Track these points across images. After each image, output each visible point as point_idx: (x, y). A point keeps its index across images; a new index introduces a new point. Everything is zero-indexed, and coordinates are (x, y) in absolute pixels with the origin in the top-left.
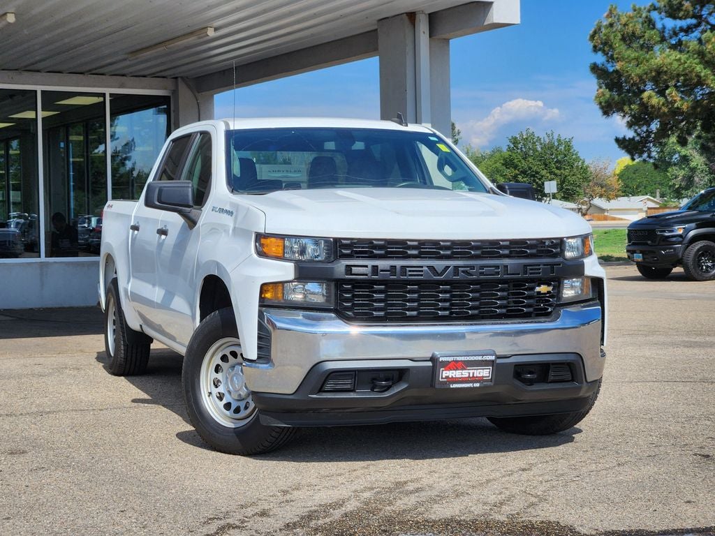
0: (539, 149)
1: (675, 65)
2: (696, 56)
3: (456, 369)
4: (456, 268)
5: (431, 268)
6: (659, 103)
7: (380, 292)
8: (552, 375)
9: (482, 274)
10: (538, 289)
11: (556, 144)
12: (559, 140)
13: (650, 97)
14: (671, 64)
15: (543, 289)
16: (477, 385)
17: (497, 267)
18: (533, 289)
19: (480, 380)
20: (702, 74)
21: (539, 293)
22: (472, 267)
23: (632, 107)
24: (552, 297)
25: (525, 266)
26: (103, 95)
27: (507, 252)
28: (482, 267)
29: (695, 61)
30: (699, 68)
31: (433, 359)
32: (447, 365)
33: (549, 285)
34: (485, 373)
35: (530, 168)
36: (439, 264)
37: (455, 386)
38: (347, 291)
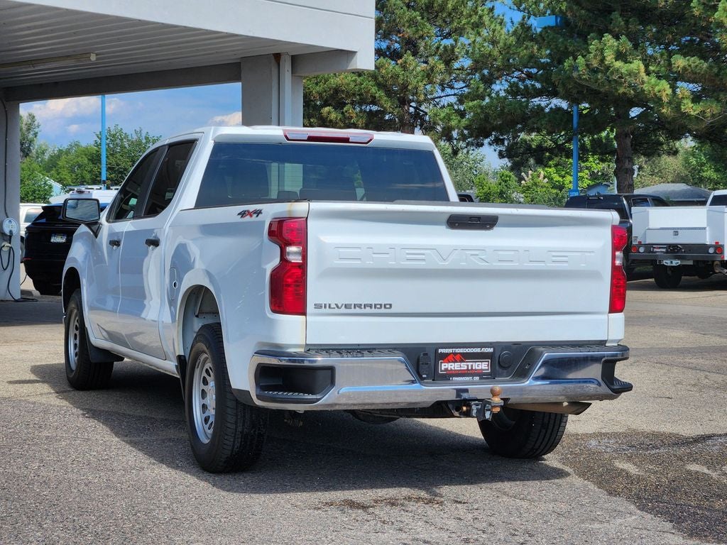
0: (127, 146)
1: (352, 85)
2: (370, 79)
6: (336, 118)
11: (144, 141)
12: (147, 138)
13: (329, 113)
14: (348, 84)
20: (377, 95)
23: (312, 120)
29: (371, 83)
30: (374, 89)
35: (118, 165)
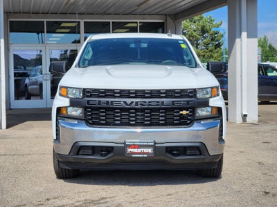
3: (135, 148)
4: (137, 103)
5: (125, 102)
7: (103, 112)
8: (188, 152)
9: (150, 105)
10: (181, 112)
15: (184, 112)
16: (146, 156)
17: (158, 102)
18: (179, 112)
19: (147, 153)
21: (182, 114)
22: (145, 102)
24: (190, 116)
25: (173, 102)
26: (137, 23)
27: (164, 95)
28: (150, 102)
31: (124, 143)
32: (130, 146)
33: (187, 110)
34: (149, 150)
36: (129, 101)
37: (134, 156)
38: (89, 111)
